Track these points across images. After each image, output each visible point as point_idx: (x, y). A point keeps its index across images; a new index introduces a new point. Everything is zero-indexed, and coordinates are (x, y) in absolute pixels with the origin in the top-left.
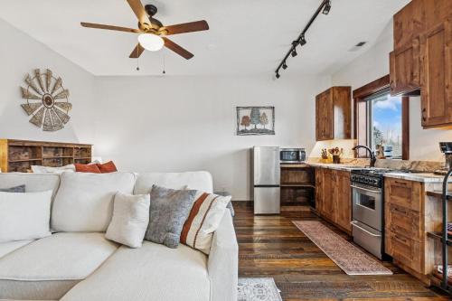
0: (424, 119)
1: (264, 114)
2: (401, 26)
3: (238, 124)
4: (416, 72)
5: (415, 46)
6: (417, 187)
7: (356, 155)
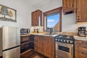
7: (44, 31)
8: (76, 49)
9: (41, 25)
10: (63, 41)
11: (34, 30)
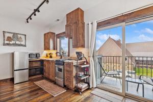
0: (73, 45)
1: (20, 37)
3: (4, 40)
6: (72, 64)
7: (57, 55)
9: (54, 49)
11: (47, 55)
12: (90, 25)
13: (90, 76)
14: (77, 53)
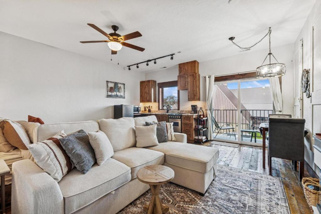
0: (189, 98)
1: (120, 87)
2: (181, 68)
3: (108, 91)
4: (186, 84)
5: (186, 77)
6: (192, 117)
7: (159, 109)
8: (183, 122)
9: (155, 101)
10: (176, 117)
11: (145, 108)
12: (207, 79)
13: (208, 128)
14: (192, 106)
